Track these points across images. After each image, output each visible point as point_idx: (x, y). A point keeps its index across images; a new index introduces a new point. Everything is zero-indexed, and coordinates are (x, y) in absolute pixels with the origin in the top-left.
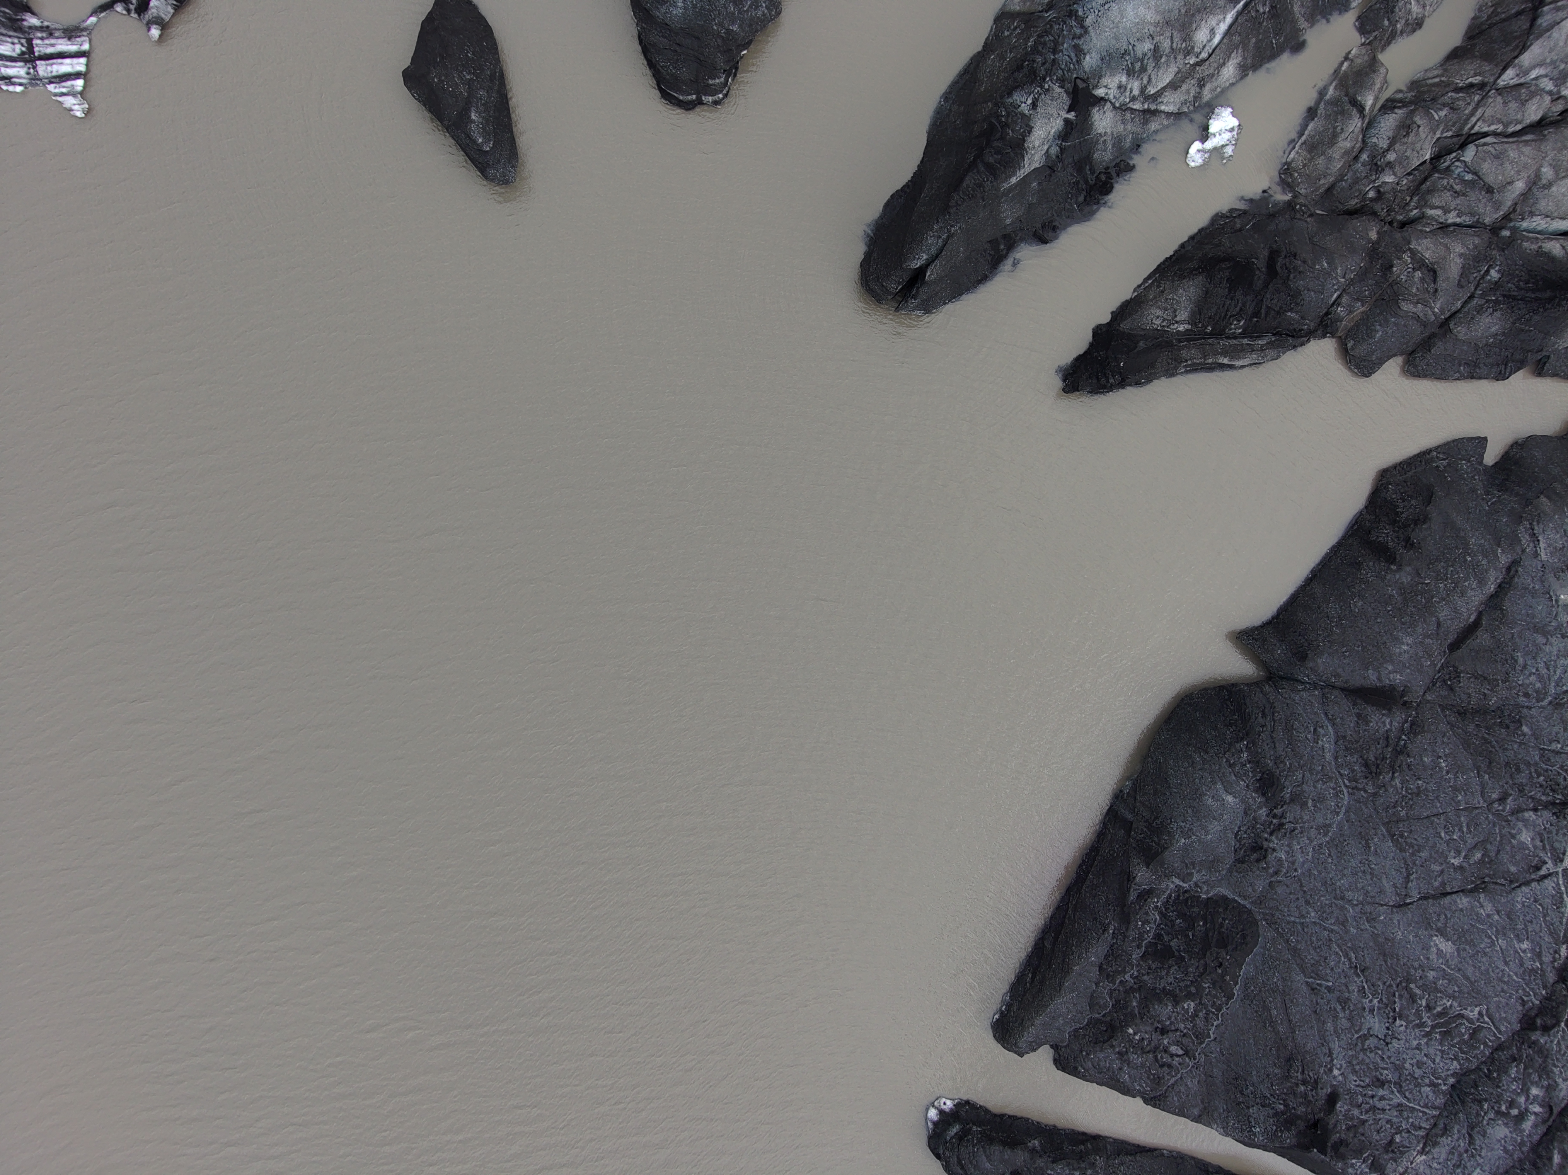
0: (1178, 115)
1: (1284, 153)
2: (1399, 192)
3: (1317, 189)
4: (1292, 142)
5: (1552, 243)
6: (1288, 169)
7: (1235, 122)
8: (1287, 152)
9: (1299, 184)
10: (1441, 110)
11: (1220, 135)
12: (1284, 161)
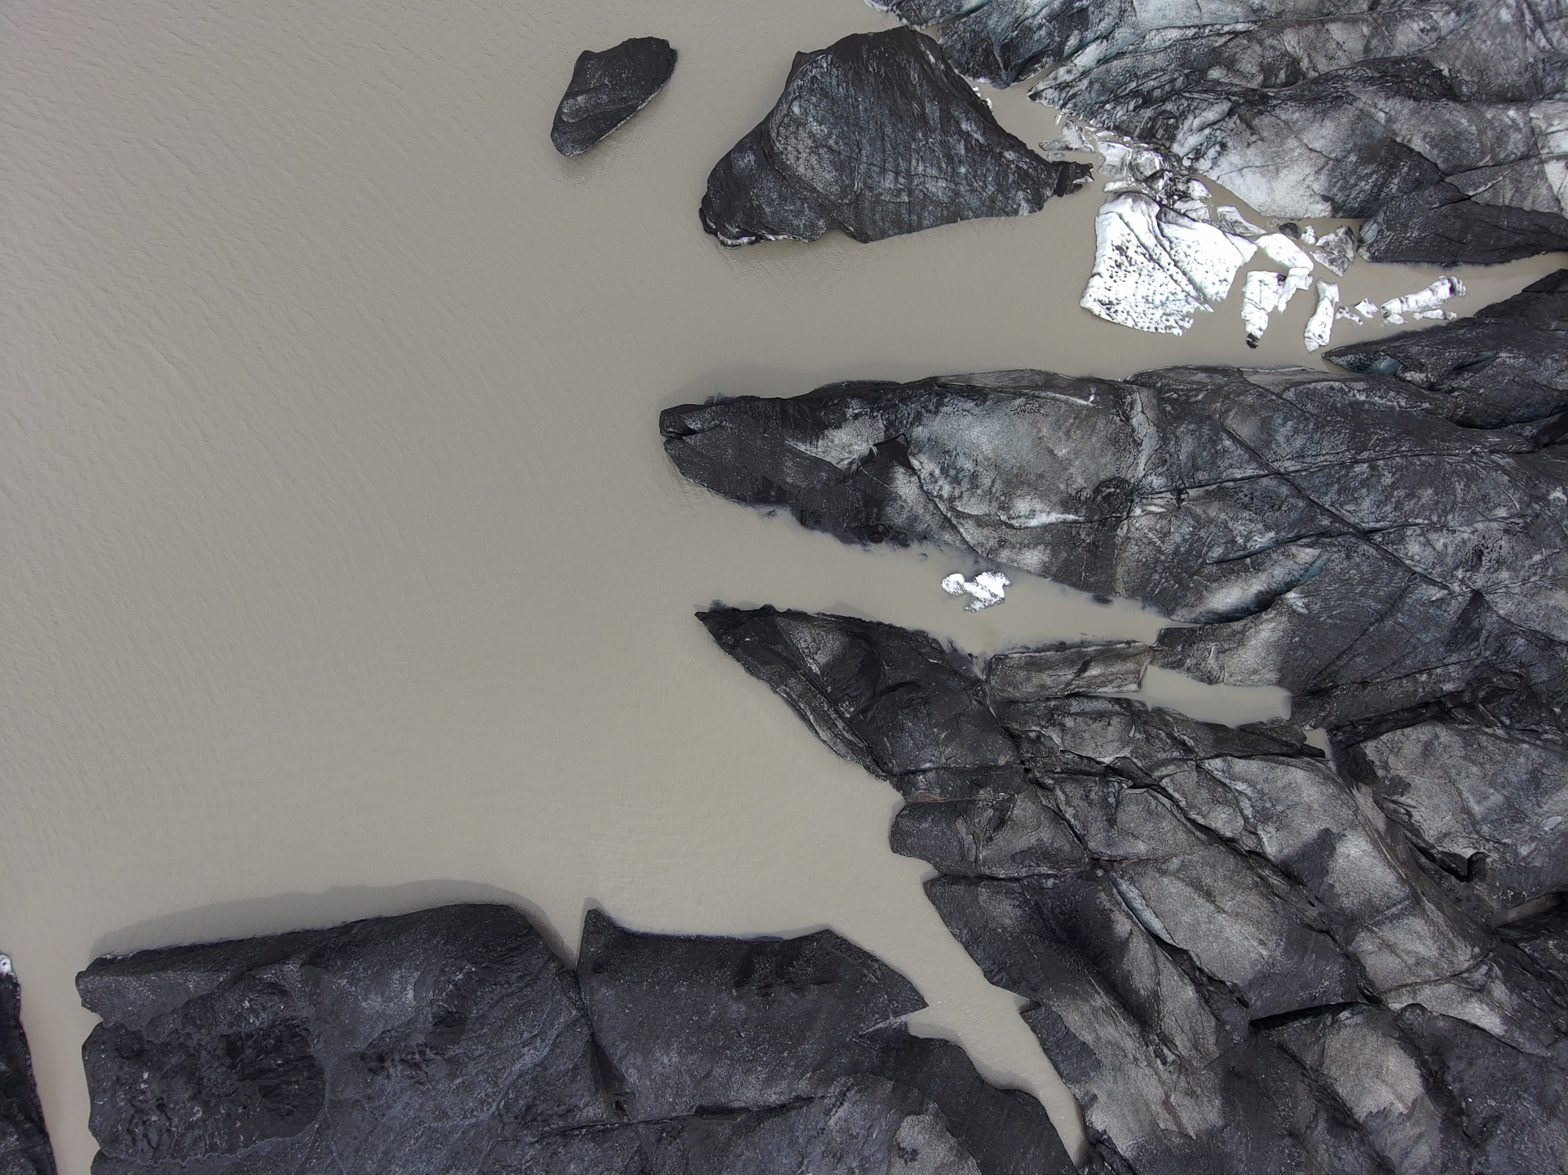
0: (971, 549)
1: (1013, 649)
2: (1056, 757)
3: (1002, 691)
4: (1028, 648)
5: (1126, 920)
6: (1001, 659)
7: (1001, 594)
8: (1015, 651)
9: (996, 674)
10: (1140, 733)
11: (982, 589)
12: (1006, 653)
